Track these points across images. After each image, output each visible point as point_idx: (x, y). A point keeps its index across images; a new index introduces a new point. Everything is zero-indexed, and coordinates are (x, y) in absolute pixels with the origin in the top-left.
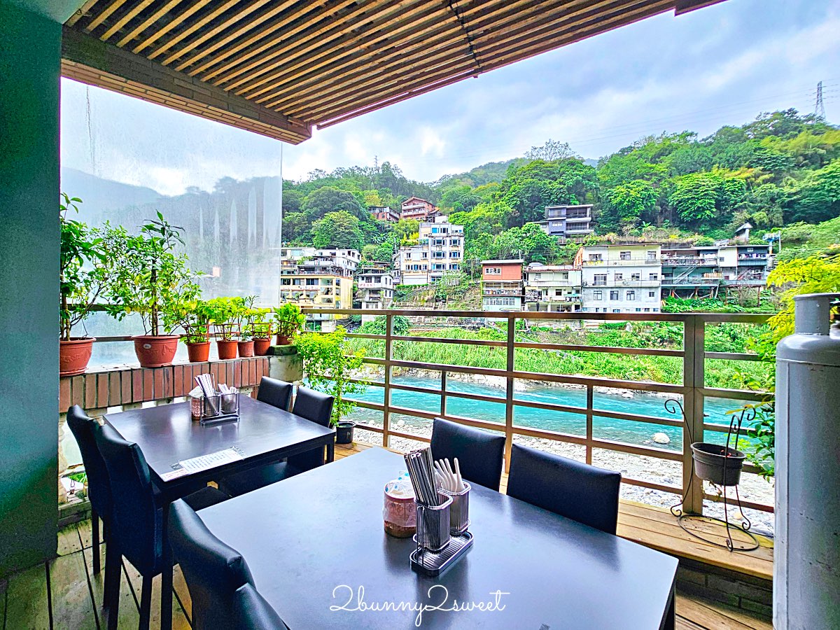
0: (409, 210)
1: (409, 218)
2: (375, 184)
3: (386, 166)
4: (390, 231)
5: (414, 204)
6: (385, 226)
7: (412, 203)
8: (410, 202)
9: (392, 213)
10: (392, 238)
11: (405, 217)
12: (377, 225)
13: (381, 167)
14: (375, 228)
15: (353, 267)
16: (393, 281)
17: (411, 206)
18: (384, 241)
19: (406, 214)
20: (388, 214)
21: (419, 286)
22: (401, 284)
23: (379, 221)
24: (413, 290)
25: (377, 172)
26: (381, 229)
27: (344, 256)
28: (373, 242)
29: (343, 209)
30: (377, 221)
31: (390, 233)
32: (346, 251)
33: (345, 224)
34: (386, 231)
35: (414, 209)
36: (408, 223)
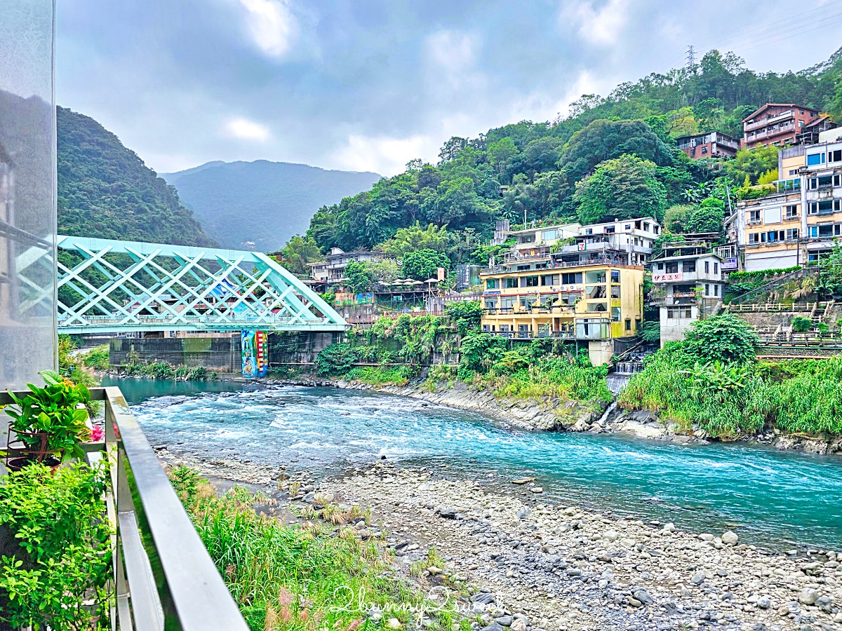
0: (758, 130)
1: (760, 145)
2: (689, 97)
3: (712, 60)
4: (717, 176)
5: (770, 117)
6: (709, 168)
7: (764, 116)
8: (761, 114)
9: (722, 142)
10: (721, 188)
11: (751, 144)
12: (693, 169)
13: (700, 63)
14: (688, 176)
15: (645, 248)
16: (720, 266)
17: (763, 122)
18: (706, 196)
19: (753, 138)
20: (715, 145)
21: (780, 272)
22: (741, 271)
23: (697, 161)
24: (765, 279)
25: (693, 73)
26: (700, 174)
27: (628, 231)
28: (684, 201)
29: (626, 151)
30: (693, 161)
31: (719, 180)
32: (632, 223)
33: (631, 176)
34: (710, 177)
35: (770, 126)
36: (757, 154)
